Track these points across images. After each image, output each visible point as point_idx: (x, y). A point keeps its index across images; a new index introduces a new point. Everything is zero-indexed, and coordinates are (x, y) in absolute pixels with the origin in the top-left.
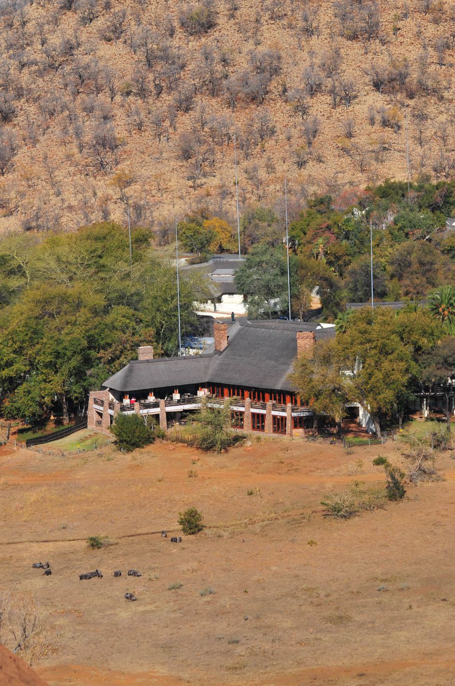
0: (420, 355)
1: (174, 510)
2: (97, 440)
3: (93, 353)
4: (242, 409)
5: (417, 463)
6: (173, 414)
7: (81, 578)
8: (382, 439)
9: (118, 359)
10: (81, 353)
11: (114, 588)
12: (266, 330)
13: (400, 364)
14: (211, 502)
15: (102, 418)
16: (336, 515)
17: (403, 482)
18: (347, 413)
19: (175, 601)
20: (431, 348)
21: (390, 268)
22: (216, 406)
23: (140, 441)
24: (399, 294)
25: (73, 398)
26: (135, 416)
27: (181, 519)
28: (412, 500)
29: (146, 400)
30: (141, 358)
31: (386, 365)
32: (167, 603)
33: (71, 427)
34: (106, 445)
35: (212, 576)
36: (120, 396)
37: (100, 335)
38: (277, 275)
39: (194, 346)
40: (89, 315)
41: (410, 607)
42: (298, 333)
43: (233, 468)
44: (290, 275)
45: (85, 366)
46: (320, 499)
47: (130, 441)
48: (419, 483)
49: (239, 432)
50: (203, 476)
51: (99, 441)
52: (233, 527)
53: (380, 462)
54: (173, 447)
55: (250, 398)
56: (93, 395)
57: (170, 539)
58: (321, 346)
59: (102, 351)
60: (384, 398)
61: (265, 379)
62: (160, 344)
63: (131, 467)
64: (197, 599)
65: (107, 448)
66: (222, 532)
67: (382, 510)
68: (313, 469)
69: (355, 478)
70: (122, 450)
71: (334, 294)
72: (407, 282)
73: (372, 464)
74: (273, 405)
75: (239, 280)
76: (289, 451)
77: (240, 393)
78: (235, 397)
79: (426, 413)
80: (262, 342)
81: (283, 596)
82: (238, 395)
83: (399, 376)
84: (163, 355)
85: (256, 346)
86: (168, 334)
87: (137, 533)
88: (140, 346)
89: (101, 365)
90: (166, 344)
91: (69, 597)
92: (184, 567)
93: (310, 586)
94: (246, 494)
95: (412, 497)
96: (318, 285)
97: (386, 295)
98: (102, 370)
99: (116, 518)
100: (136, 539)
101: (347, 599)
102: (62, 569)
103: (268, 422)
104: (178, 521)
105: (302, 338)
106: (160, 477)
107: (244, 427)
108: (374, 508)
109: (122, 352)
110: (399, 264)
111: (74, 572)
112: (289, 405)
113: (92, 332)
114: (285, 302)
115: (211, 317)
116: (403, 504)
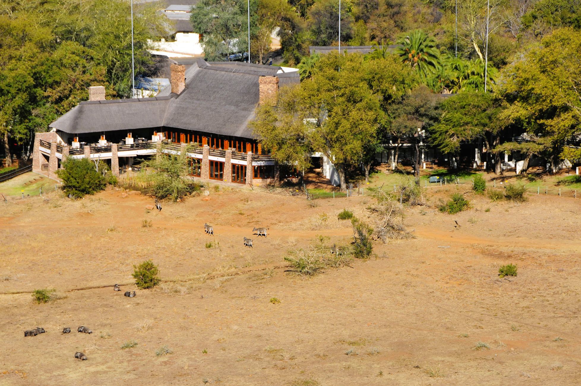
0: (390, 104)
1: (128, 262)
2: (43, 185)
3: (39, 91)
4: (199, 156)
5: (386, 218)
6: (125, 160)
7: (26, 334)
8: (347, 192)
9: (67, 98)
10: (26, 90)
11: (62, 346)
12: (227, 73)
13: (369, 113)
14: (167, 254)
15: (48, 161)
16: (301, 271)
17: (371, 238)
18: (312, 164)
19: (129, 361)
20: (402, 97)
21: (355, 9)
22: (173, 152)
23: (90, 187)
24: (365, 38)
25: (18, 139)
26: (85, 161)
27: (136, 272)
28: (380, 258)
29: (97, 144)
30: (92, 98)
31: (354, 114)
32: (120, 363)
33: (14, 170)
34: (53, 190)
35: (169, 334)
36: (69, 138)
37: (48, 73)
38: (236, 13)
39: (148, 87)
40: (35, 50)
41: (381, 374)
42: (260, 77)
43: (190, 218)
44: (250, 13)
45: (31, 105)
46: (284, 255)
47: (79, 187)
48: (387, 240)
49: (196, 180)
50: (158, 226)
51: (45, 185)
52: (190, 282)
53: (346, 216)
54: (126, 195)
55: (209, 145)
56: (39, 136)
57: (124, 293)
58: (286, 92)
59: (49, 90)
60: (350, 149)
61: (225, 125)
62: (112, 84)
63: (80, 215)
64: (153, 359)
65: (54, 193)
66: (179, 287)
67: (349, 267)
68: (275, 222)
69: (319, 233)
70: (70, 196)
71: (296, 36)
72: (373, 25)
73: (337, 218)
74: (233, 153)
75: (196, 18)
76: (249, 202)
77: (198, 139)
78: (192, 143)
79: (394, 165)
80: (221, 86)
81: (244, 357)
82: (196, 141)
83: (367, 126)
84: (114, 96)
85: (216, 90)
86: (121, 74)
87: (88, 286)
88: (90, 85)
89: (48, 105)
90: (118, 85)
91: (13, 355)
92: (139, 324)
93: (273, 347)
94: (205, 247)
95: (380, 255)
96: (279, 26)
97: (351, 38)
98: (50, 110)
99: (64, 269)
100: (87, 293)
101: (313, 363)
102: (4, 325)
103: (228, 171)
104: (132, 275)
105: (265, 83)
106: (112, 226)
107: (202, 175)
108: (339, 265)
109: (71, 91)
110: (366, 6)
111: (18, 327)
112: (250, 153)
113: (39, 69)
114: (245, 43)
115: (166, 57)
116: (370, 262)
